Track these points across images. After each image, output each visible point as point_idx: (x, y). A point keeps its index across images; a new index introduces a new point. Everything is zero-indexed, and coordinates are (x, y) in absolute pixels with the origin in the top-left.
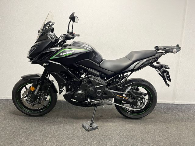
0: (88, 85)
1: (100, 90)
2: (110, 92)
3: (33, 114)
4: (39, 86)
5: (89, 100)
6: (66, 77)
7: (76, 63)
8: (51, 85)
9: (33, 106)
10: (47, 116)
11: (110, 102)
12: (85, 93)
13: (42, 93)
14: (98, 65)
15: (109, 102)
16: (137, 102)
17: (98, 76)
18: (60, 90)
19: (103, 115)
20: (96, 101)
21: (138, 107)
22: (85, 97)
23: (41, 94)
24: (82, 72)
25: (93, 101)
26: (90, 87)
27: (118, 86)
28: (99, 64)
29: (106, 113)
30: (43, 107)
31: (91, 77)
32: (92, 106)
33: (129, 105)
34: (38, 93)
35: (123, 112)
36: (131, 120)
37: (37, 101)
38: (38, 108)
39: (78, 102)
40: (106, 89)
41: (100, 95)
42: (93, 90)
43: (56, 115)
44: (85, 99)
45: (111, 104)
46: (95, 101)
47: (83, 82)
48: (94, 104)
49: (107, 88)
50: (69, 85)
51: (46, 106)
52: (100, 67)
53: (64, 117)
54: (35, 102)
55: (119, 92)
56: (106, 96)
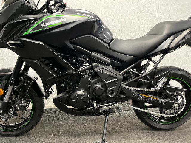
0: (93, 81)
1: (114, 88)
2: (131, 90)
3: (7, 134)
4: (10, 87)
5: (95, 105)
6: (56, 69)
7: (71, 43)
8: (31, 84)
9: (6, 120)
10: (29, 135)
11: (128, 106)
12: (89, 93)
13: (17, 99)
14: (107, 46)
15: (126, 106)
16: (173, 103)
17: (108, 64)
18: (46, 92)
19: (116, 127)
20: (107, 106)
21: (172, 111)
22: (89, 101)
23: (15, 100)
24: (81, 59)
25: (102, 107)
26: (96, 84)
27: (140, 79)
28: (109, 44)
29: (120, 123)
30: (22, 120)
31: (96, 66)
32: (101, 114)
33: (158, 108)
34: (10, 98)
35: (148, 121)
36: (162, 133)
37: (10, 112)
38: (15, 123)
39: (78, 110)
40: (122, 85)
41: (113, 96)
42: (101, 88)
43: (44, 132)
44: (89, 104)
45: (130, 110)
46: (105, 106)
47: (84, 75)
48: (104, 111)
49: (123, 83)
50: (61, 82)
51: (27, 119)
52: (110, 48)
53: (56, 135)
54: (7, 114)
55: (142, 90)
56: (124, 96)
